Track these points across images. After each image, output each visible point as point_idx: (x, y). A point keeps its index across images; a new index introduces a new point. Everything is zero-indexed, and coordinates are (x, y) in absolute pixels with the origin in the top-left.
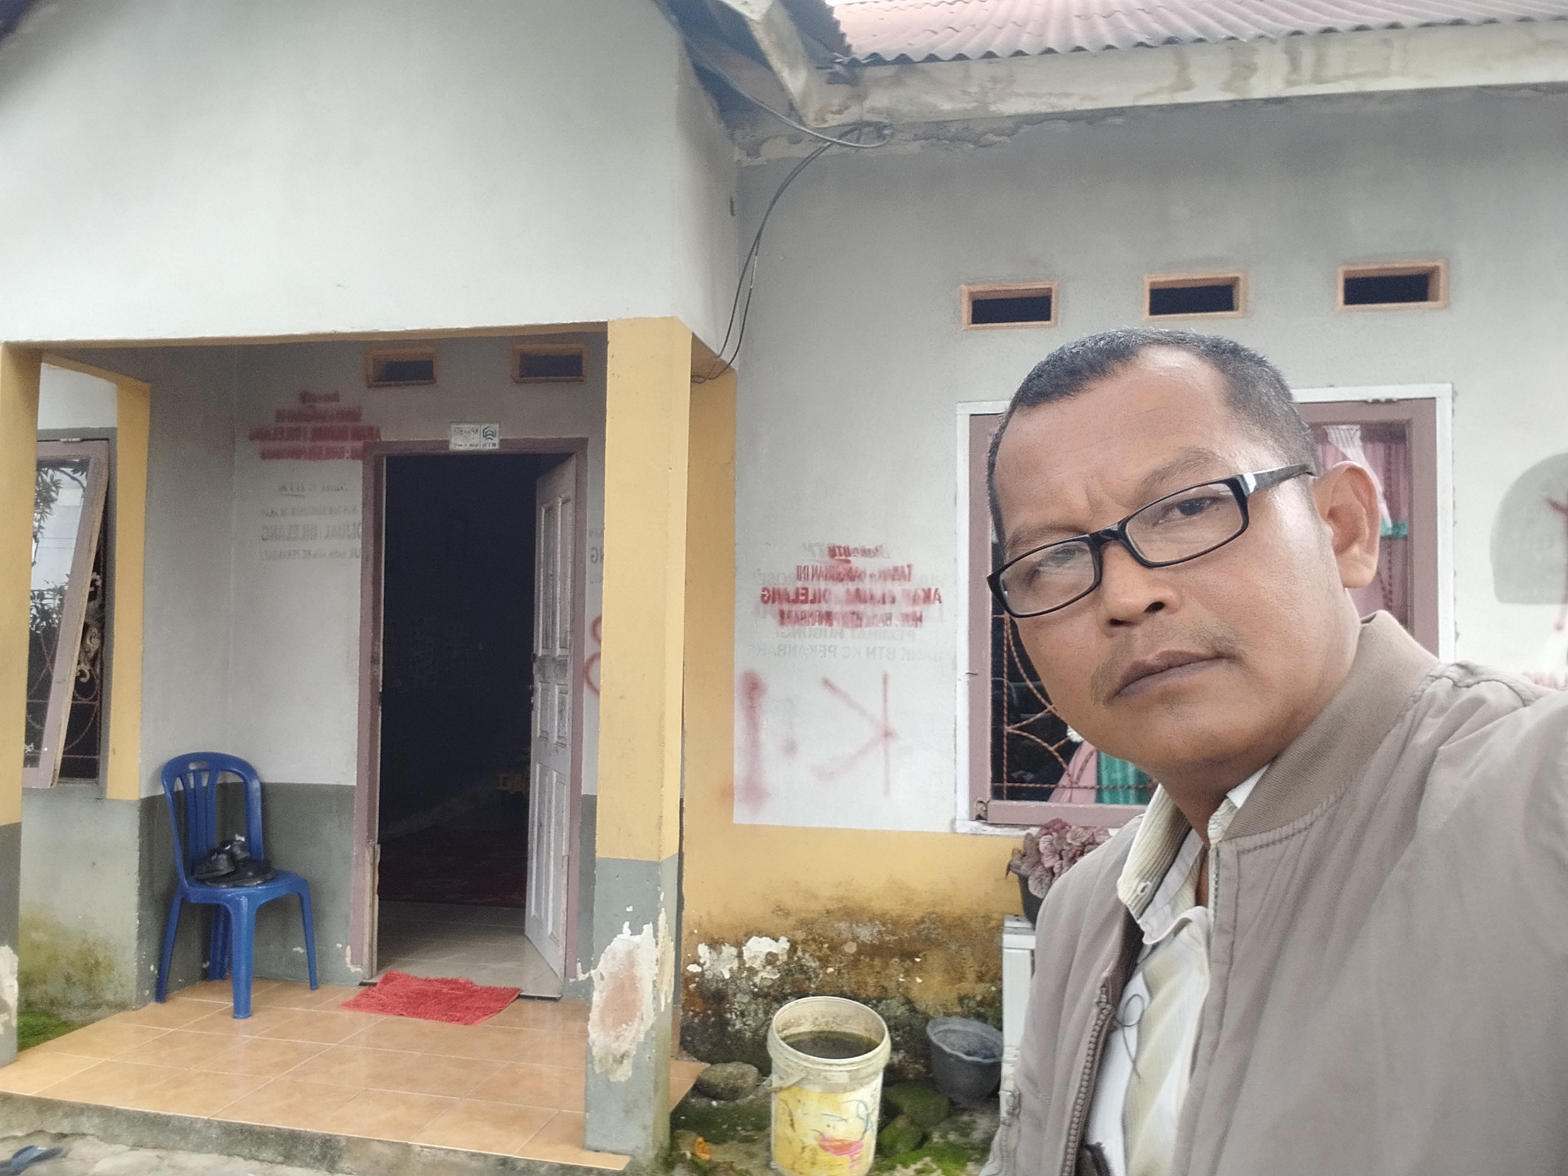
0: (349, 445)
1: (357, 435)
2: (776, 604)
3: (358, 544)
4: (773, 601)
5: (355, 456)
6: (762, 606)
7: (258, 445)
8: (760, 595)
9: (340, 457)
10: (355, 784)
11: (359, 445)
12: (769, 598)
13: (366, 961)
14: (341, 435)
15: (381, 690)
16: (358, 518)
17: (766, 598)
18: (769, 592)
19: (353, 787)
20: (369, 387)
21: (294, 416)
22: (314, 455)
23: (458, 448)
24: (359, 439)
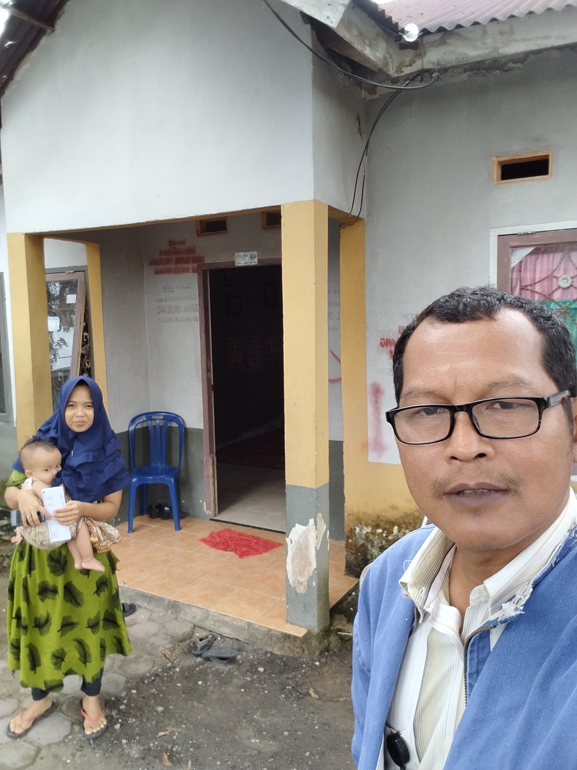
0: (191, 266)
1: (195, 260)
2: (388, 347)
3: (197, 314)
4: (387, 346)
5: (194, 271)
6: (381, 348)
7: (153, 267)
8: (379, 343)
9: (188, 272)
10: (202, 428)
11: (195, 265)
12: (384, 344)
13: (212, 509)
14: (187, 261)
15: (213, 384)
16: (197, 302)
17: (383, 344)
18: (384, 341)
19: (201, 430)
20: (198, 235)
21: (168, 253)
22: (177, 271)
23: (239, 265)
24: (195, 263)
